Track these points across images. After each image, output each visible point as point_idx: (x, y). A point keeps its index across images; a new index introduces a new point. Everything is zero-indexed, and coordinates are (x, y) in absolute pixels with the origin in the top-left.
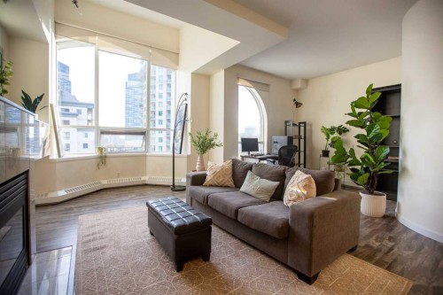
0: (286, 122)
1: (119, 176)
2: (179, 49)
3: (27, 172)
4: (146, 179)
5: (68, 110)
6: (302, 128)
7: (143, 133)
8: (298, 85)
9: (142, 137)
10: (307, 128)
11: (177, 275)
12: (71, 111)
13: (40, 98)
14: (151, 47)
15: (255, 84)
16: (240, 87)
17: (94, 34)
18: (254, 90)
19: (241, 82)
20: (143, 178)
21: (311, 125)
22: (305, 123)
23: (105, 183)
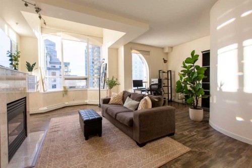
0: (159, 71)
1: (74, 100)
2: (102, 35)
3: (25, 98)
4: (87, 101)
5: (55, 67)
6: (169, 74)
7: (86, 79)
8: (167, 50)
9: (85, 81)
10: (172, 73)
11: (85, 141)
12: (56, 67)
13: (34, 64)
14: (88, 36)
15: (141, 52)
16: (133, 54)
17: (60, 31)
18: (141, 55)
19: (133, 51)
20: (86, 101)
21: (174, 72)
22: (171, 71)
23: (67, 104)
